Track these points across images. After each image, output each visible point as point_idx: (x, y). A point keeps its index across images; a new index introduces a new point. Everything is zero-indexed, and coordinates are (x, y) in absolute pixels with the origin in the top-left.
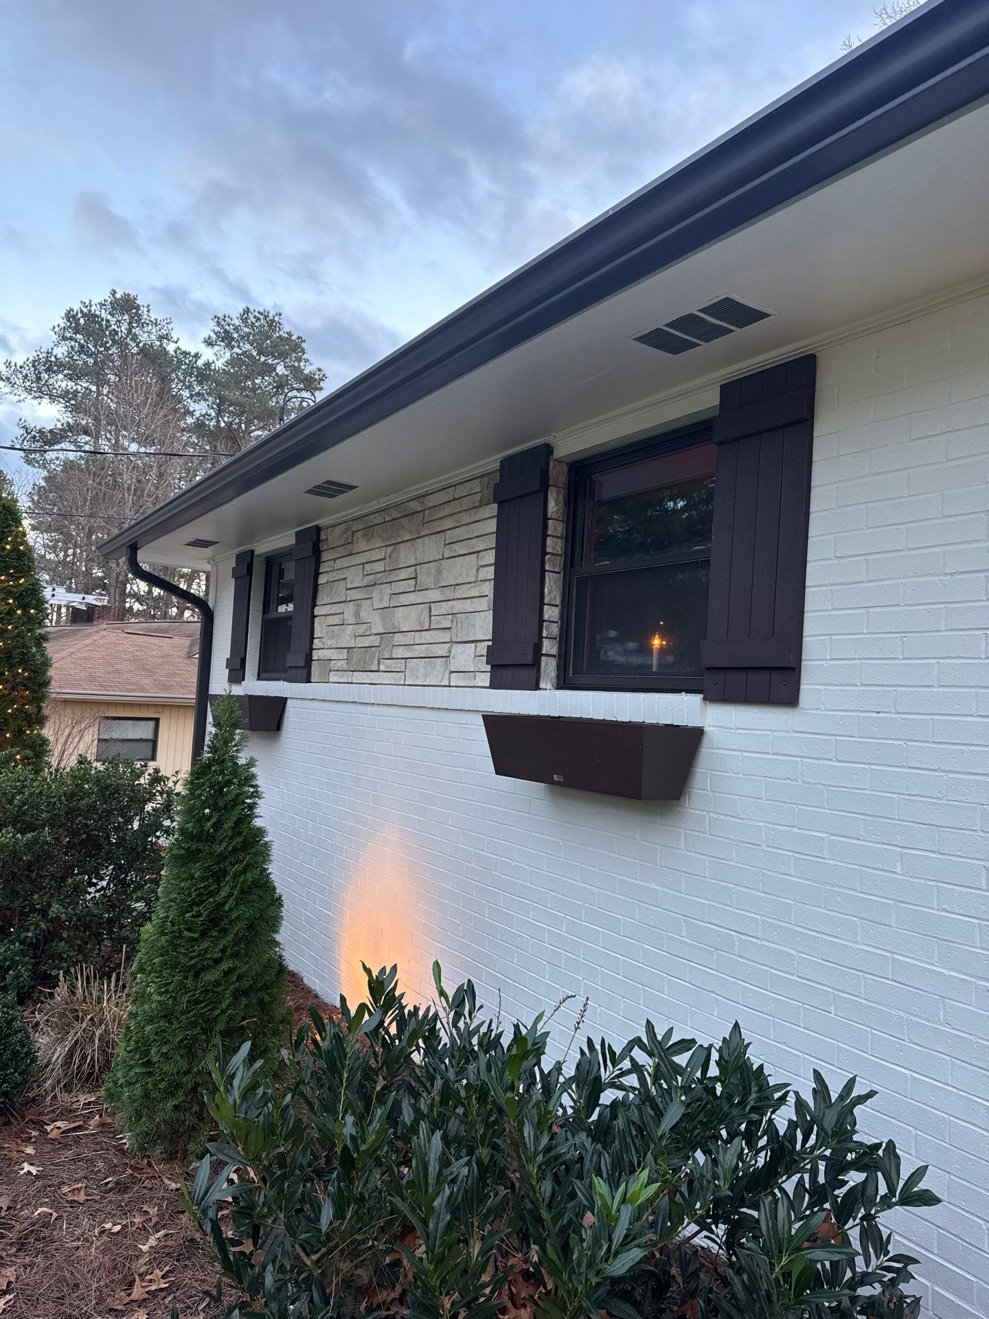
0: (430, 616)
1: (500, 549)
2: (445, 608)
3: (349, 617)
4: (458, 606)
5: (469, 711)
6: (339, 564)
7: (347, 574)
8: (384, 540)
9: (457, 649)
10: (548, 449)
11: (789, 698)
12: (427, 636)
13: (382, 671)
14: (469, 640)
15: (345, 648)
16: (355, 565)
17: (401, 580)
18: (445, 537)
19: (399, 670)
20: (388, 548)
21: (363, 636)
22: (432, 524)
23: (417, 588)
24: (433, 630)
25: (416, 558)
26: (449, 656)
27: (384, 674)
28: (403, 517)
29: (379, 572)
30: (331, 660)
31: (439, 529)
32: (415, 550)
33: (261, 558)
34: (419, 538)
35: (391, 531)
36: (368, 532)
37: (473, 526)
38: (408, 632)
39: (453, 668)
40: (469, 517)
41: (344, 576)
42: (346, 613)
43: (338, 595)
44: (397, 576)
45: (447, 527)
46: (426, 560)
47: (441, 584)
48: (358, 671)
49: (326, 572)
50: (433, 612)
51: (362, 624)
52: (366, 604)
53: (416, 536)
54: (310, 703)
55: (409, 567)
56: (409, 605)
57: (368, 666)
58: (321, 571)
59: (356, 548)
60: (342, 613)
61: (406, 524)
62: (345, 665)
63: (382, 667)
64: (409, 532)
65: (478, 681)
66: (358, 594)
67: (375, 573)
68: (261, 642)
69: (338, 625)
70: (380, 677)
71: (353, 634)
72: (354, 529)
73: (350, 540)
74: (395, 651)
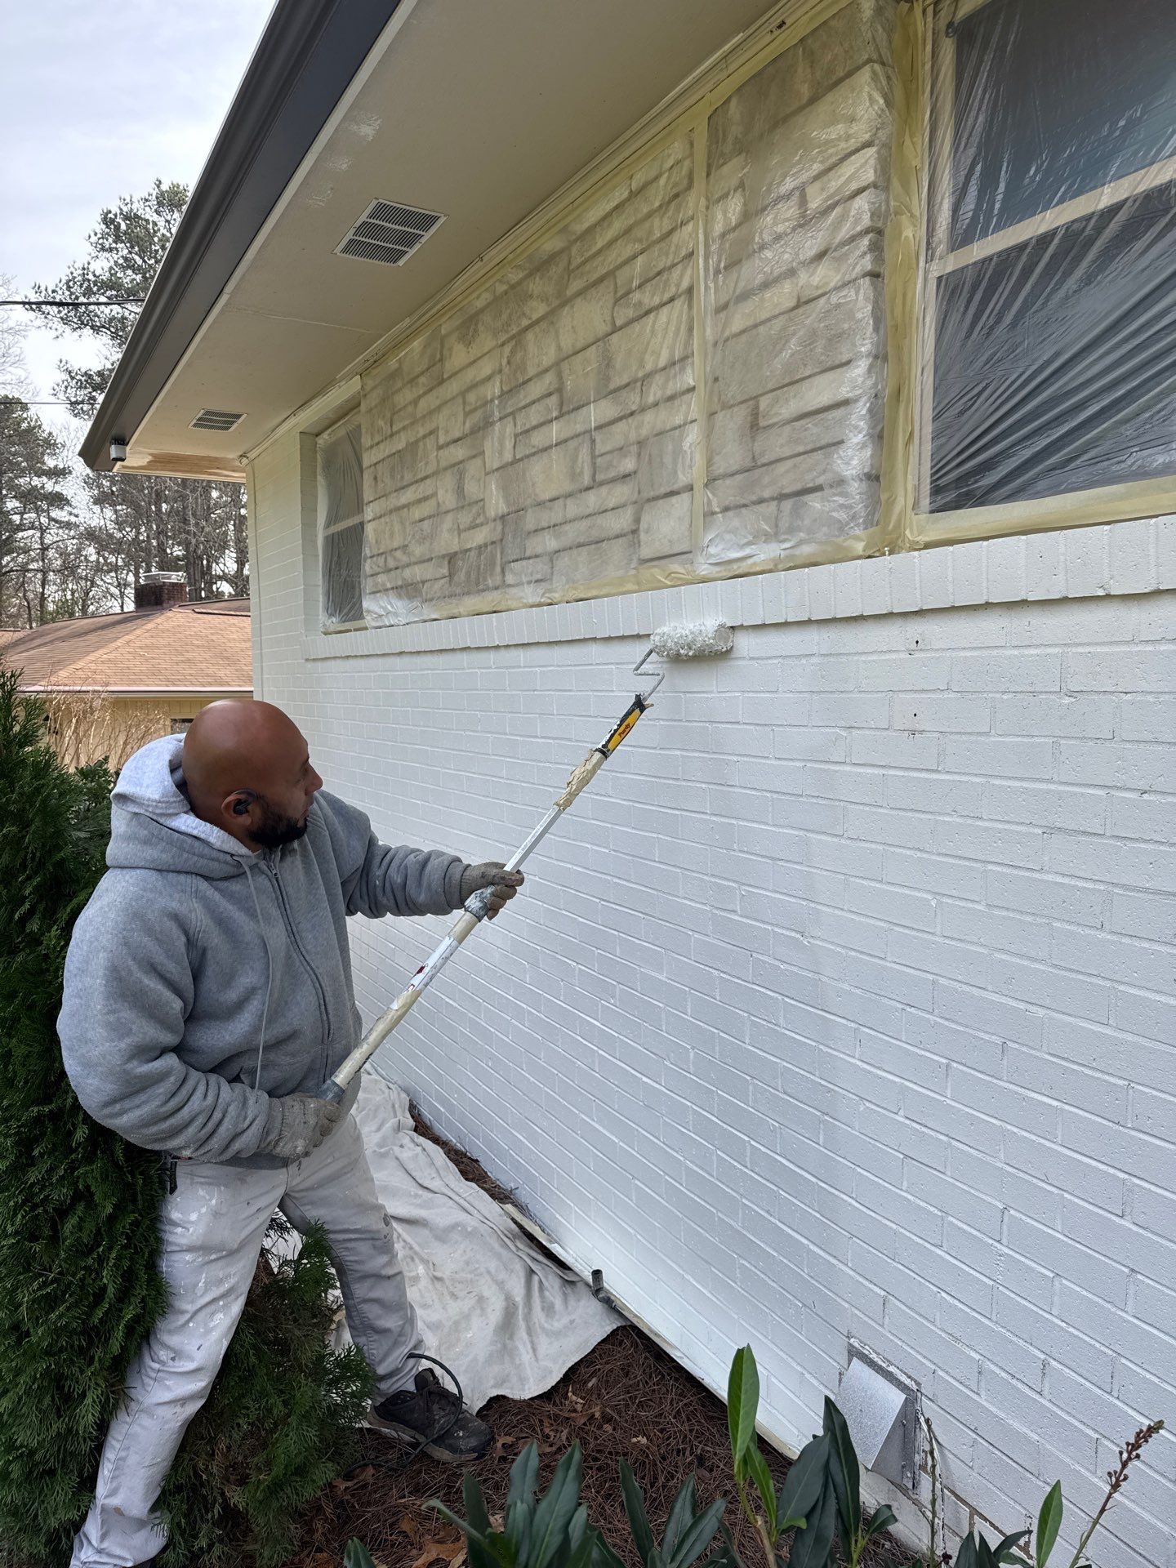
0: (594, 457)
2: (621, 432)
3: (447, 497)
4: (650, 422)
6: (423, 407)
7: (441, 420)
8: (496, 335)
9: (652, 514)
12: (592, 500)
13: (509, 586)
14: (675, 487)
15: (443, 557)
16: (450, 400)
17: (534, 402)
18: (616, 283)
19: (539, 577)
20: (506, 346)
21: (473, 527)
22: (587, 267)
23: (565, 409)
24: (602, 484)
25: (559, 348)
26: (634, 532)
27: (513, 591)
28: (530, 275)
29: (492, 400)
30: (423, 582)
31: (602, 271)
32: (557, 332)
33: (309, 436)
34: (563, 305)
35: (509, 311)
36: (468, 328)
37: (675, 238)
38: (550, 501)
39: (646, 552)
40: (666, 220)
41: (433, 426)
42: (440, 493)
43: (427, 464)
44: (525, 397)
45: (620, 260)
46: (579, 346)
47: (612, 386)
48: (468, 593)
49: (404, 428)
50: (600, 448)
51: (470, 505)
52: (473, 467)
53: (556, 303)
54: (398, 660)
55: (546, 371)
56: (550, 447)
57: (485, 579)
58: (395, 428)
59: (450, 365)
60: (435, 494)
61: (536, 286)
62: (447, 586)
63: (510, 579)
64: (542, 301)
65: (704, 570)
66: (459, 452)
67: (485, 404)
68: (323, 576)
69: (430, 517)
70: (507, 596)
71: (456, 527)
72: (443, 332)
73: (438, 356)
74: (530, 543)
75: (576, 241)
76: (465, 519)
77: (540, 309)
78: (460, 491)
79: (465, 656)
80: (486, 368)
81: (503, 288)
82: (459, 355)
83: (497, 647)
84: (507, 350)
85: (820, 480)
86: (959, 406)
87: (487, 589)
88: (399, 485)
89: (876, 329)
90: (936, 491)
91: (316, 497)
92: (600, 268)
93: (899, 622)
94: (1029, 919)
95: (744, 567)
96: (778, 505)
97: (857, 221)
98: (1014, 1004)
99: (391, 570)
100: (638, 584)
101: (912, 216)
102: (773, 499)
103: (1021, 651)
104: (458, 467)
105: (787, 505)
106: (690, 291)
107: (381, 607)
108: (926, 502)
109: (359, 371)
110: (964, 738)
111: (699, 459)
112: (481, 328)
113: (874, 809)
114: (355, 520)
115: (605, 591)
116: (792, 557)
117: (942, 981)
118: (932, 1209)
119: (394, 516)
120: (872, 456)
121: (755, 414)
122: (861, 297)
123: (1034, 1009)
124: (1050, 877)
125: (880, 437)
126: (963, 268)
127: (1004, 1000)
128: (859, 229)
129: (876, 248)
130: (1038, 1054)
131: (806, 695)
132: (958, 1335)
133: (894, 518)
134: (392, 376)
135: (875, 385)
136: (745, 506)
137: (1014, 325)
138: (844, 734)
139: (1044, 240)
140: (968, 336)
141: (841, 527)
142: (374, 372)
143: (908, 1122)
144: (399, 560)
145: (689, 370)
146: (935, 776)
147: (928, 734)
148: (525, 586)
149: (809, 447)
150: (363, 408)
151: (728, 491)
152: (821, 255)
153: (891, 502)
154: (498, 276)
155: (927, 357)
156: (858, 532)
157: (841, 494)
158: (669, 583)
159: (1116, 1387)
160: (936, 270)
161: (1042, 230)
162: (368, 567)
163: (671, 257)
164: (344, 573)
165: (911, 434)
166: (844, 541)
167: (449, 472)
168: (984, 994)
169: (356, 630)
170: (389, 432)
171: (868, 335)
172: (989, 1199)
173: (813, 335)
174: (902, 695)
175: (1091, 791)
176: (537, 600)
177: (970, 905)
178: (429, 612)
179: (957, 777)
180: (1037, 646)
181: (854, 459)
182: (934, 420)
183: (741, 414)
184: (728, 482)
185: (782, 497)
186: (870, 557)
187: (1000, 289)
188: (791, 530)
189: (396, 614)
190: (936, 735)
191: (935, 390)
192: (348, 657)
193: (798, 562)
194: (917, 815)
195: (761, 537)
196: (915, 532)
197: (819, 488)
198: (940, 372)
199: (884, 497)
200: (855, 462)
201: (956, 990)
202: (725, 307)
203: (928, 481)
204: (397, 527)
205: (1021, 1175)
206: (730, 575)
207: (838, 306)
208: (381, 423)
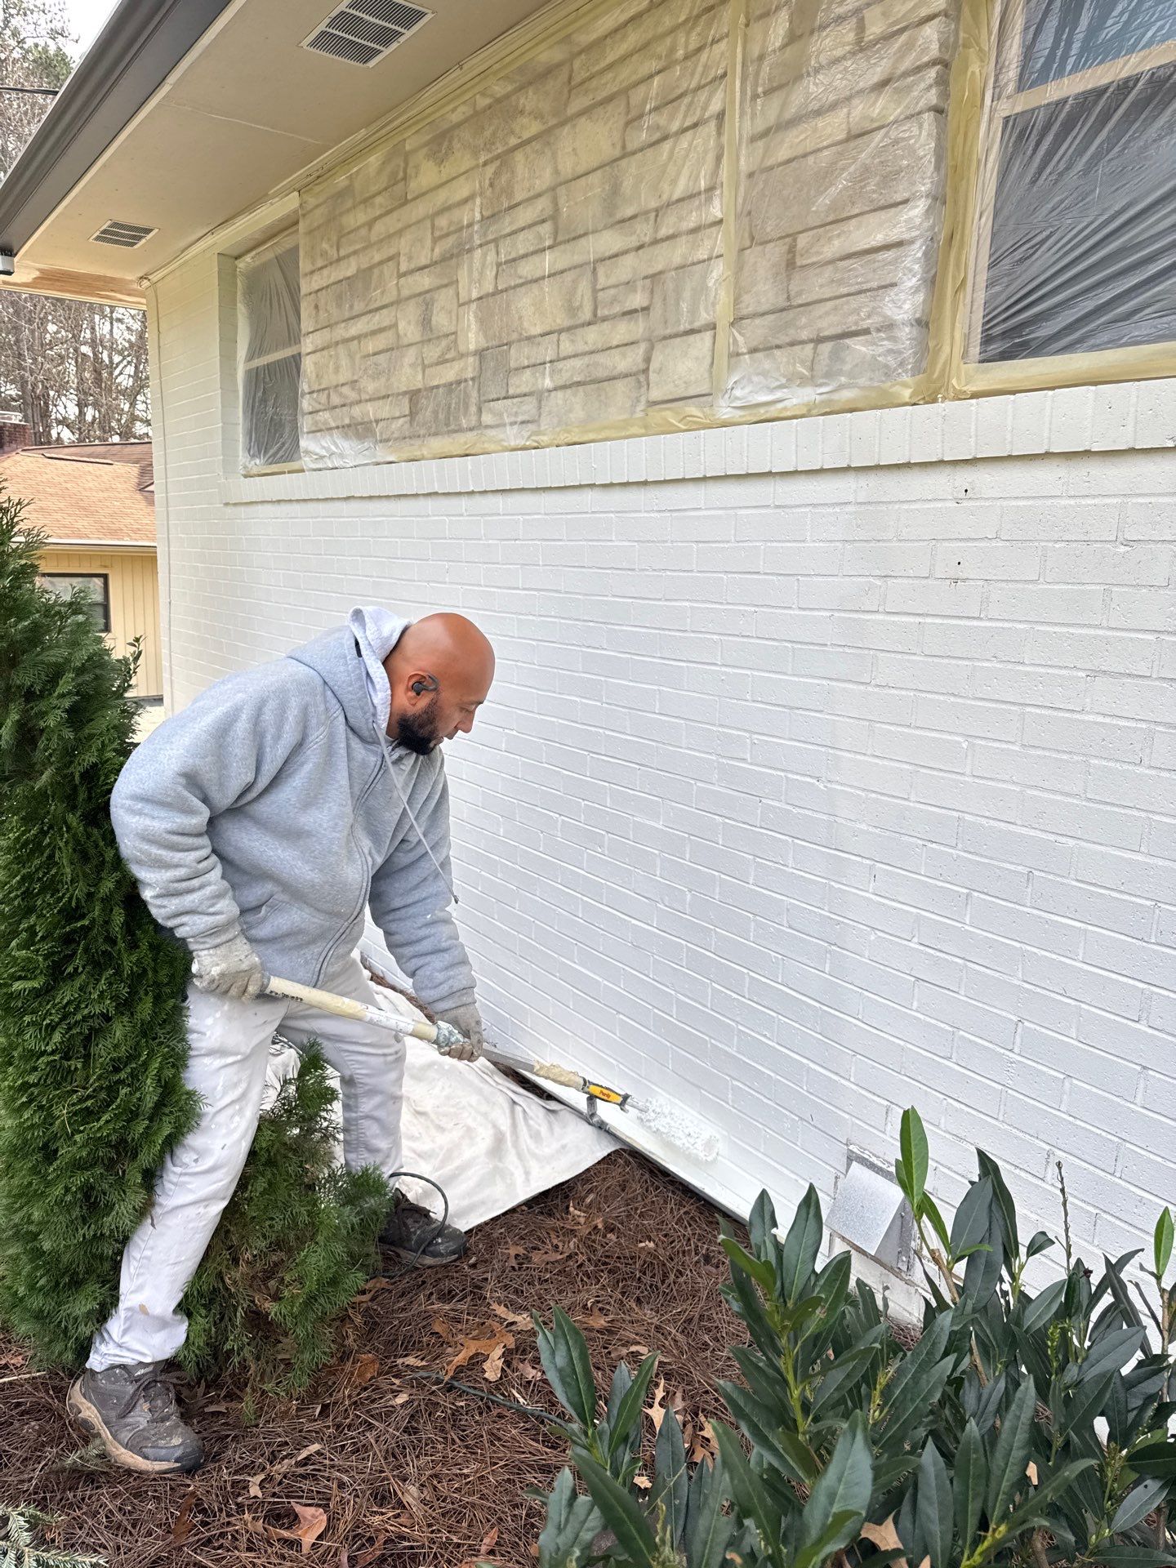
0: (595, 291)
2: (632, 265)
3: (409, 329)
4: (665, 255)
5: (705, 479)
6: (380, 228)
7: (403, 244)
8: (476, 153)
9: (667, 352)
12: (592, 336)
13: (487, 427)
14: (696, 325)
15: (405, 393)
16: (414, 224)
17: (523, 229)
18: (628, 103)
19: (525, 418)
20: (488, 167)
21: (442, 361)
22: (594, 83)
23: (560, 238)
24: (605, 319)
25: (556, 172)
26: (646, 371)
27: (491, 433)
28: (521, 88)
29: (470, 225)
30: (377, 421)
31: (613, 88)
32: (554, 155)
33: (230, 258)
34: (562, 124)
35: (492, 128)
36: (440, 144)
37: (704, 56)
38: (542, 335)
39: (655, 394)
40: (694, 37)
41: (392, 251)
42: (402, 325)
43: (383, 293)
44: (511, 223)
45: (634, 78)
46: (580, 170)
47: (619, 216)
48: (436, 434)
49: (355, 253)
50: (602, 281)
51: (438, 338)
52: (444, 298)
53: (553, 122)
54: (343, 505)
55: (539, 195)
56: (543, 278)
57: (457, 419)
58: (342, 253)
59: (414, 186)
60: (395, 325)
61: (528, 100)
62: (407, 426)
63: (487, 418)
64: (536, 118)
65: (724, 412)
66: (425, 281)
67: (461, 229)
68: (244, 413)
69: (387, 350)
70: (483, 439)
71: (419, 361)
72: (408, 148)
73: (401, 174)
74: (514, 380)
75: (580, 53)
76: (432, 353)
77: (535, 128)
78: (426, 322)
79: (430, 503)
80: (462, 190)
81: (483, 102)
82: (427, 174)
83: (472, 493)
84: (490, 170)
85: (865, 324)
86: (1018, 255)
87: (460, 430)
88: (347, 315)
89: (937, 168)
90: (987, 340)
91: (236, 327)
92: (610, 84)
93: (948, 470)
94: (1065, 757)
95: (773, 411)
96: (815, 349)
97: (925, 50)
98: (1044, 836)
99: (335, 407)
100: (646, 427)
101: (981, 50)
102: (811, 341)
103: (1078, 500)
104: (425, 299)
105: (826, 348)
106: (720, 116)
107: (324, 447)
108: (975, 350)
109: (297, 186)
110: (1011, 585)
111: (724, 298)
112: (456, 145)
113: (907, 657)
114: (288, 352)
115: (603, 435)
116: (829, 402)
117: (968, 817)
118: (943, 1025)
119: (341, 349)
120: (924, 301)
121: (792, 250)
122: (924, 133)
123: (1064, 840)
124: (1091, 718)
125: (933, 282)
126: (1033, 110)
127: (1032, 833)
128: (926, 59)
129: (942, 82)
130: (1065, 881)
131: (838, 544)
132: (962, 1135)
133: (939, 366)
134: (341, 195)
135: (932, 227)
136: (778, 347)
137: (1086, 171)
138: (878, 583)
139: (1126, 86)
140: (1034, 182)
141: (888, 372)
142: (318, 189)
143: (922, 948)
144: (346, 397)
145: (716, 202)
146: (975, 623)
147: (972, 583)
148: (508, 428)
149: (853, 289)
150: (302, 227)
151: (757, 330)
152: (884, 83)
153: (938, 351)
154: (480, 88)
155: (986, 201)
156: (906, 378)
157: (888, 339)
158: (684, 427)
159: (1119, 1169)
160: (1005, 109)
161: (1124, 74)
162: (306, 404)
163: (697, 76)
164: (270, 411)
165: (964, 281)
166: (891, 387)
167: (412, 302)
168: (1012, 828)
169: (289, 472)
170: (335, 256)
171: (929, 174)
172: (1004, 1014)
173: (866, 170)
174: (946, 544)
175: (1140, 636)
176: (521, 442)
177: (1004, 746)
178: (382, 454)
179: (1000, 624)
180: (1094, 496)
181: (904, 304)
182: (991, 266)
183: (776, 251)
184: (758, 321)
185: (819, 340)
186: (915, 404)
187: (1074, 133)
188: (829, 375)
189: (342, 456)
190: (981, 583)
191: (994, 235)
192: (279, 501)
193: (836, 408)
194: (954, 662)
195: (795, 380)
196: (963, 383)
197: (866, 332)
198: (1000, 220)
199: (931, 344)
200: (907, 306)
201: (982, 825)
202: (766, 133)
203: (980, 330)
204: (344, 362)
205: (1039, 990)
206: (755, 419)
207: (896, 142)
208: (325, 246)
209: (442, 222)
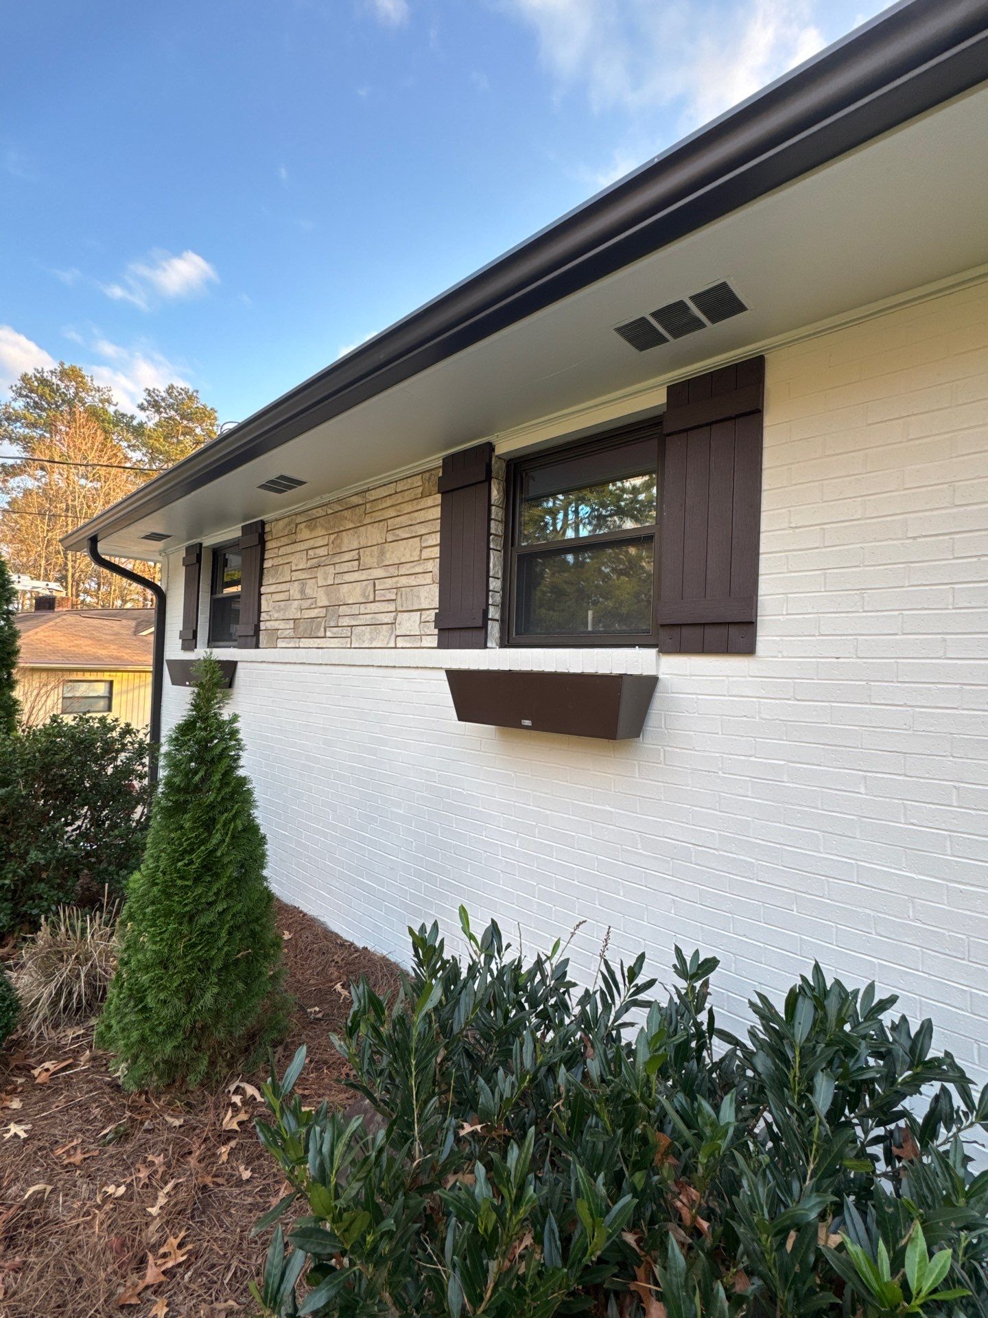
0: (375, 591)
1: (444, 532)
2: (389, 583)
3: (294, 594)
4: (404, 581)
5: (417, 667)
6: (282, 551)
7: (291, 558)
8: (327, 529)
9: (403, 617)
10: (490, 447)
11: (747, 648)
12: (373, 607)
13: (328, 638)
15: (292, 619)
16: (299, 551)
17: (345, 562)
19: (345, 636)
20: (331, 535)
21: (309, 608)
22: (374, 514)
23: (361, 568)
24: (378, 601)
25: (360, 543)
26: (395, 623)
27: (331, 640)
28: (345, 510)
29: (322, 557)
31: (382, 517)
32: (358, 536)
34: (362, 526)
35: (334, 521)
36: (312, 523)
38: (351, 604)
39: (398, 632)
41: (289, 560)
42: (292, 591)
43: (284, 576)
44: (341, 558)
45: (389, 516)
46: (369, 544)
47: (384, 564)
48: (305, 638)
50: (378, 587)
51: (308, 598)
52: (311, 583)
53: (358, 524)
55: (352, 550)
56: (353, 582)
57: (315, 633)
59: (299, 537)
60: (288, 591)
61: (348, 514)
62: (293, 633)
63: (329, 634)
64: (351, 521)
66: (303, 575)
67: (319, 557)
69: (284, 601)
70: (327, 642)
71: (299, 607)
72: (297, 522)
73: (294, 531)
74: (341, 620)
75: (369, 502)
76: (306, 604)
77: (351, 525)
78: (302, 591)
80: (320, 542)
81: (330, 511)
82: (305, 533)
87: (316, 637)
92: (378, 516)
104: (303, 582)
112: (318, 525)
148: (338, 639)
158: (410, 647)
167: (297, 582)
176: (344, 646)
178: (281, 644)
204: (263, 602)
209: (311, 552)
